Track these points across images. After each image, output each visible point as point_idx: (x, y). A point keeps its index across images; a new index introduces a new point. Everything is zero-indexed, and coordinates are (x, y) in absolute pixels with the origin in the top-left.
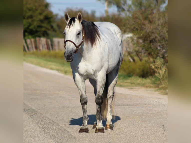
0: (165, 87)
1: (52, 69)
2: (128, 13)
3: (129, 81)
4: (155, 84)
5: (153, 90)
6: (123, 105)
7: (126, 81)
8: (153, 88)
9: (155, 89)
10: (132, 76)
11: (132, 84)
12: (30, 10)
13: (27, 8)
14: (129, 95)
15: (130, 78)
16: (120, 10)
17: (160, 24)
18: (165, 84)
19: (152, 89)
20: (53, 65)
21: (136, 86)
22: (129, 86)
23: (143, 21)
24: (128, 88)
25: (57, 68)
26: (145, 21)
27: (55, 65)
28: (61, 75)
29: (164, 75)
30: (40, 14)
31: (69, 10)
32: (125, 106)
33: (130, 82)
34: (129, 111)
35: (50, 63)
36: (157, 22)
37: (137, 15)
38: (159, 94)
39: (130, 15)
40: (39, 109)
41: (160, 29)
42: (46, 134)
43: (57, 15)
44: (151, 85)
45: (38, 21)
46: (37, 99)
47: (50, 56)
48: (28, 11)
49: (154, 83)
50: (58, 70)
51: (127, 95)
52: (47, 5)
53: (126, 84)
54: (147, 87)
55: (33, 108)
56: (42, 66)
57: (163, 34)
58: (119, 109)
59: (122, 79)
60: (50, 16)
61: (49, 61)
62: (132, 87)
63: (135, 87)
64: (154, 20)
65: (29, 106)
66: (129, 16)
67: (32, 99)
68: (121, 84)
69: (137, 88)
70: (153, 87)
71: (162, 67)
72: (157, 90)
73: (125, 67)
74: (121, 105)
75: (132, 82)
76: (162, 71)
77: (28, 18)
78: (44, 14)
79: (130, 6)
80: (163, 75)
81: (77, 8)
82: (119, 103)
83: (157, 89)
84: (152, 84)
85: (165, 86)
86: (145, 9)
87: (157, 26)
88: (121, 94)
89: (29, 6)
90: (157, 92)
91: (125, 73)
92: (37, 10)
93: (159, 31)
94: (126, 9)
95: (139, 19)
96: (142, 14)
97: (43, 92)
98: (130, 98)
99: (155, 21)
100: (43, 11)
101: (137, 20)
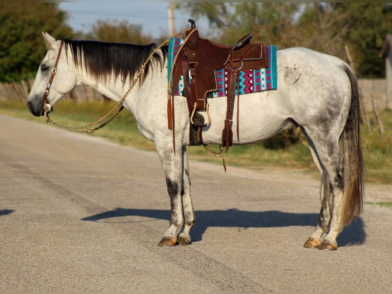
3: (248, 156)
4: (302, 160)
5: (299, 172)
6: (264, 200)
8: (298, 168)
9: (303, 170)
11: (254, 160)
12: (30, 25)
16: (215, 24)
19: (298, 170)
21: (265, 165)
28: (115, 145)
31: (102, 25)
32: (268, 200)
33: (251, 158)
38: (312, 178)
42: (152, 253)
44: (295, 163)
46: (101, 190)
49: (299, 159)
52: (61, 16)
53: (244, 161)
54: (285, 166)
59: (233, 152)
62: (259, 167)
65: (92, 202)
67: (90, 189)
68: (235, 161)
69: (268, 168)
70: (299, 166)
72: (308, 172)
74: (260, 200)
77: (26, 40)
82: (254, 195)
83: (306, 169)
84: (297, 160)
90: (308, 176)
92: (42, 24)
94: (225, 23)
97: (102, 177)
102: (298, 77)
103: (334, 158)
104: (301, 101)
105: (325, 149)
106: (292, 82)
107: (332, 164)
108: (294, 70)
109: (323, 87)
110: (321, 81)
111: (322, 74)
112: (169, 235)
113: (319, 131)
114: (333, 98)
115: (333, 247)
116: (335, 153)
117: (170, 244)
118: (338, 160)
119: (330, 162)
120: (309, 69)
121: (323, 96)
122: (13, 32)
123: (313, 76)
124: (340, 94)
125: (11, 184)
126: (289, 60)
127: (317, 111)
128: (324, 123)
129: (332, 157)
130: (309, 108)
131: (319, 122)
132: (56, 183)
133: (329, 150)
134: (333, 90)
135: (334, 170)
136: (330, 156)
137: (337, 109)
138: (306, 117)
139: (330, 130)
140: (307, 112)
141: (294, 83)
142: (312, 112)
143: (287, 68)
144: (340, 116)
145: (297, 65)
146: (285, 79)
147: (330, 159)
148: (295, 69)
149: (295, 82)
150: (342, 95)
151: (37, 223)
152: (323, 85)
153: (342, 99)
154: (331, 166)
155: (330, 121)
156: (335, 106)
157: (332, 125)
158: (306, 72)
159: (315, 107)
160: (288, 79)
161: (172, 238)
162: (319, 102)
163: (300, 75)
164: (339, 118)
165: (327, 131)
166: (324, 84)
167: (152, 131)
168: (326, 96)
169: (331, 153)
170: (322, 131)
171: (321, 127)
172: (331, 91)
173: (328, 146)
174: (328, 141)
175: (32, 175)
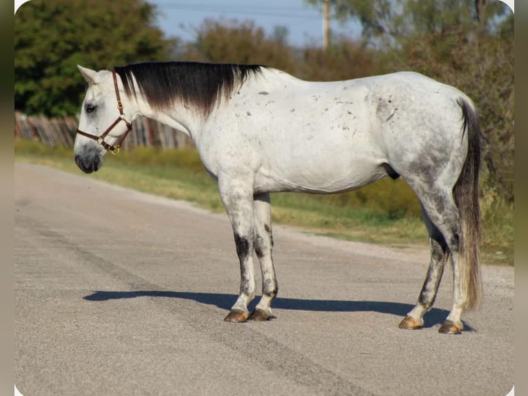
0: (493, 244)
1: (172, 196)
2: (393, 41)
3: (394, 229)
6: (381, 281)
7: (386, 230)
10: (403, 216)
11: (401, 236)
12: (94, 25)
13: (87, 20)
14: (396, 260)
15: (397, 223)
16: (371, 30)
17: (483, 74)
18: (491, 238)
20: (175, 187)
21: (413, 243)
22: (395, 242)
23: (434, 65)
24: (393, 247)
25: (189, 193)
26: (439, 65)
27: (180, 187)
29: (490, 211)
30: (126, 38)
32: (386, 282)
33: (398, 233)
34: (396, 294)
35: (164, 181)
36: (473, 67)
37: (419, 49)
39: (400, 47)
40: (167, 284)
41: (481, 87)
43: (174, 41)
45: (118, 58)
46: (158, 264)
47: (163, 163)
48: (88, 27)
50: (190, 200)
51: (390, 260)
52: (146, 12)
53: (385, 238)
55: (153, 283)
56: (142, 190)
57: (488, 102)
58: (371, 290)
59: (375, 224)
60: (154, 45)
61: (161, 176)
62: (403, 245)
63: (410, 245)
64: (465, 60)
65: (140, 278)
66: (396, 51)
67: (143, 263)
68: (373, 236)
69: (416, 246)
71: (484, 192)
73: (381, 193)
74: (376, 282)
75: (403, 233)
76: (485, 200)
77: (87, 50)
78: (138, 37)
79: (398, 21)
80: (487, 212)
81: (235, 21)
82: (370, 276)
85: (491, 242)
86: (443, 31)
87: (474, 79)
88: (374, 258)
89: (92, 13)
91: (381, 211)
92: (115, 25)
93: (480, 93)
94: (387, 29)
95: (426, 59)
96: (433, 43)
97: (166, 250)
98: (398, 267)
99: (469, 65)
100: (134, 29)
101: (420, 61)
102: (392, 112)
103: (446, 215)
104: (397, 143)
105: (432, 204)
106: (385, 118)
107: (444, 223)
108: (388, 103)
109: (425, 127)
110: (423, 119)
111: (424, 110)
112: (238, 308)
113: (421, 182)
114: (438, 141)
115: (458, 329)
116: (447, 208)
117: (240, 319)
118: (452, 217)
119: (442, 220)
120: (407, 102)
121: (424, 137)
122: (69, 36)
123: (413, 112)
124: (448, 137)
125: (33, 255)
126: (385, 89)
127: (416, 156)
128: (426, 171)
129: (443, 214)
130: (407, 153)
131: (419, 171)
132: (98, 255)
133: (437, 205)
134: (437, 130)
135: (448, 230)
136: (440, 213)
137: (443, 155)
138: (403, 163)
139: (434, 180)
140: (404, 157)
141: (387, 120)
142: (410, 157)
143: (380, 99)
144: (449, 163)
145: (392, 97)
146: (377, 113)
147: (440, 217)
148: (390, 101)
149: (389, 118)
150: (452, 137)
151: (59, 300)
152: (424, 124)
153: (451, 142)
154: (444, 225)
155: (434, 169)
156: (441, 150)
157: (437, 174)
158: (403, 106)
159: (414, 151)
160: (381, 114)
161: (243, 312)
162: (419, 145)
163: (396, 109)
164: (449, 165)
165: (430, 182)
166: (427, 123)
167: (215, 173)
168: (428, 138)
169: (441, 209)
170: (425, 182)
171: (422, 177)
172: (435, 132)
173: (436, 200)
174: (435, 195)
175: (66, 245)
